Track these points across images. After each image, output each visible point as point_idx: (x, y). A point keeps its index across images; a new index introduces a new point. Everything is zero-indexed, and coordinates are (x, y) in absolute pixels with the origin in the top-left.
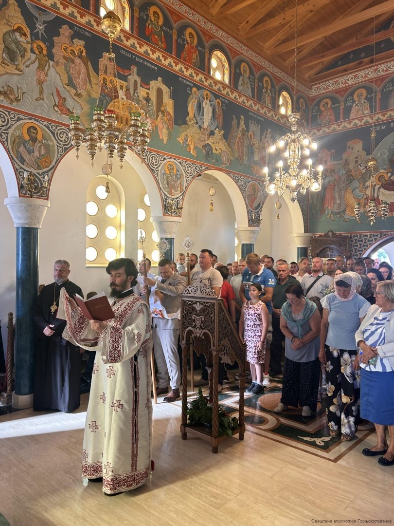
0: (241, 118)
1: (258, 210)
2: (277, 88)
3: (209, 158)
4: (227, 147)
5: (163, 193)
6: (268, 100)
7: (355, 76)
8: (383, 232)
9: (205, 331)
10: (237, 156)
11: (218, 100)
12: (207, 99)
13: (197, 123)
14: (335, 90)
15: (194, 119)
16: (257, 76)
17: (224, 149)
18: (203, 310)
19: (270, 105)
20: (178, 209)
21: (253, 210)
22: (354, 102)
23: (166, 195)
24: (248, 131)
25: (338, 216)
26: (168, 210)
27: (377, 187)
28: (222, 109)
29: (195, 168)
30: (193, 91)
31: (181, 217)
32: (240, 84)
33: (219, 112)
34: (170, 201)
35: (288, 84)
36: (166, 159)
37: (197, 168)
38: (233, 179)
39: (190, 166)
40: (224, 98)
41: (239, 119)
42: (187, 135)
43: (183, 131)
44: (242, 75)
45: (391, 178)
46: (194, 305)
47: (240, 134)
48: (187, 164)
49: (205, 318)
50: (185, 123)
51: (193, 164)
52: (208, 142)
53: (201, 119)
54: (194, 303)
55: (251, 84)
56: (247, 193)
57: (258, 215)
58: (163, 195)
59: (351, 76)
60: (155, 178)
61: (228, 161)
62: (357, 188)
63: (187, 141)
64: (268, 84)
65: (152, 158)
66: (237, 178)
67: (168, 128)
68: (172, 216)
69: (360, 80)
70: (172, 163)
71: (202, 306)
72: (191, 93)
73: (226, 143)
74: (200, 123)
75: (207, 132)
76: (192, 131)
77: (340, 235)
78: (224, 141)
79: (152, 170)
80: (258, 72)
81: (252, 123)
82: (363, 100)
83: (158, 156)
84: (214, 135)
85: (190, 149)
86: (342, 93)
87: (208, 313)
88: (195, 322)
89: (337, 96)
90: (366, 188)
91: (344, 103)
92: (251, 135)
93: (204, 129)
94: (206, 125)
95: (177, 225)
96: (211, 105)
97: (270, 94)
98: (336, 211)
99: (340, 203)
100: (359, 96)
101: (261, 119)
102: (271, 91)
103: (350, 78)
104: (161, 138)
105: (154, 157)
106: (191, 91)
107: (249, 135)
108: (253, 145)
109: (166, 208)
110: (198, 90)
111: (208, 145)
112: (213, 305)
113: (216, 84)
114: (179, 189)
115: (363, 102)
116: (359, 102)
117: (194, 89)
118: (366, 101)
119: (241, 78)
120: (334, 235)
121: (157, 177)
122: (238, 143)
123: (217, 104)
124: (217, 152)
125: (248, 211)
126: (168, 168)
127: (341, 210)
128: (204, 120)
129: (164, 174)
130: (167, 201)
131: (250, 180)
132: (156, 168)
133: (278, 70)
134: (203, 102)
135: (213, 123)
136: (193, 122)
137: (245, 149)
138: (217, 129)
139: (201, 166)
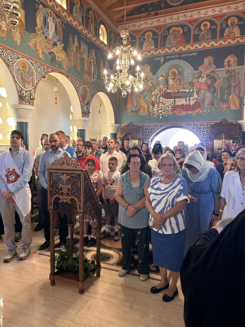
0: (75, 37)
1: (88, 106)
2: (98, 21)
3: (53, 63)
4: (66, 57)
5: (19, 85)
6: (92, 28)
7: (146, 23)
8: (162, 124)
9: (71, 197)
10: (73, 65)
11: (59, 20)
12: (51, 16)
13: (44, 34)
14: (133, 30)
15: (41, 29)
16: (85, 8)
17: (64, 58)
18: (69, 180)
19: (94, 32)
20: (31, 99)
21: (84, 106)
22: (145, 40)
23: (21, 88)
24: (80, 47)
25: (135, 113)
26: (23, 100)
27: (158, 96)
28: (62, 27)
29: (44, 69)
30: (40, 8)
31: (33, 106)
32: (74, 11)
33: (60, 29)
34: (24, 92)
35: (105, 20)
36: (19, 58)
37: (45, 69)
38: (71, 81)
39: (39, 67)
40: (63, 19)
41: (74, 38)
42: (36, 42)
43: (33, 38)
44: (75, 5)
45: (167, 91)
46: (60, 176)
47: (75, 49)
48: (37, 65)
49: (71, 187)
50: (34, 31)
51: (41, 65)
52: (53, 50)
53: (47, 31)
54: (61, 175)
55: (81, 14)
56: (81, 93)
57: (88, 109)
58: (18, 87)
59: (143, 22)
60: (11, 72)
61: (67, 68)
62: (147, 96)
63: (36, 46)
64: (92, 17)
65: (8, 55)
66: (73, 81)
67: (20, 33)
68: (26, 104)
69: (149, 26)
70: (25, 62)
71: (69, 177)
72: (39, 8)
73: (65, 54)
74: (46, 34)
75: (51, 43)
76: (40, 39)
77: (137, 125)
78: (64, 52)
79: (9, 65)
80: (86, 5)
81: (82, 43)
82: (150, 39)
83: (13, 54)
84: (56, 46)
85: (39, 53)
86: (138, 33)
87: (74, 182)
88: (62, 190)
89: (134, 34)
90: (152, 96)
91: (139, 40)
92: (82, 51)
93: (49, 40)
94: (50, 37)
95: (31, 112)
96: (54, 22)
97: (94, 24)
98: (134, 110)
99: (137, 105)
100: (148, 36)
101: (88, 41)
102: (94, 22)
103: (142, 24)
104: (15, 39)
105: (10, 54)
106: (38, 7)
107: (81, 51)
108: (84, 59)
109: (21, 98)
110: (44, 8)
111: (53, 53)
112: (79, 175)
113: (57, 7)
114: (31, 84)
115: (150, 40)
116: (148, 40)
117: (41, 6)
118: (152, 40)
119: (75, 7)
120: (133, 125)
121: (13, 72)
122: (74, 56)
123: (58, 23)
124: (59, 60)
125: (81, 106)
126: (22, 65)
127: (137, 110)
128: (49, 33)
129: (19, 70)
130: (22, 92)
131: (82, 84)
132: (12, 64)
133: (99, 9)
134: (48, 18)
135: (56, 36)
136: (40, 32)
137: (78, 61)
138: (59, 42)
139: (48, 68)
